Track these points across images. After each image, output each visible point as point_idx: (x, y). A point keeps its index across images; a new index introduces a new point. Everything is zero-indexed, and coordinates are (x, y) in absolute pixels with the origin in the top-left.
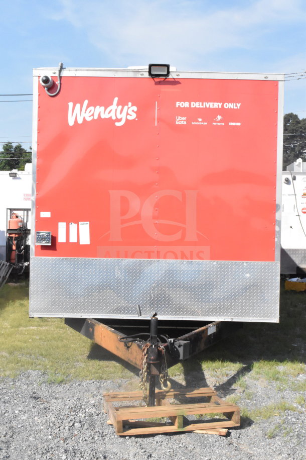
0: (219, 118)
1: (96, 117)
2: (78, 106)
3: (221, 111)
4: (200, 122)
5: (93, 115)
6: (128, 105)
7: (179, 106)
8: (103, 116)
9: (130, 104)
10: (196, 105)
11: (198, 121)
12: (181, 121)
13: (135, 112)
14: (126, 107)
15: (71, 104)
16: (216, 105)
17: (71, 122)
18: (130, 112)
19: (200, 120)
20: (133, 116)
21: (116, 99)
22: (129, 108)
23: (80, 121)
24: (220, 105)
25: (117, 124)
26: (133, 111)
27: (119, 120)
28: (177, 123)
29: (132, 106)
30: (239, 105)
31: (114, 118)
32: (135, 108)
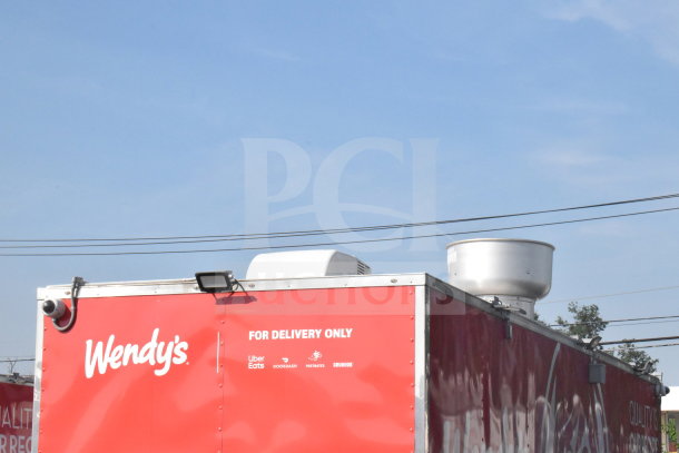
0: (317, 355)
1: (125, 363)
2: (100, 344)
3: (320, 343)
4: (286, 364)
5: (121, 359)
6: (173, 340)
7: (253, 338)
8: (136, 361)
9: (177, 338)
10: (280, 335)
11: (283, 363)
12: (256, 362)
13: (185, 352)
14: (171, 344)
15: (89, 343)
16: (313, 333)
17: (89, 373)
18: (177, 352)
19: (286, 360)
20: (182, 359)
21: (156, 332)
22: (175, 345)
23: (102, 370)
24: (319, 332)
25: (159, 373)
26: (182, 350)
27: (160, 366)
28: (250, 366)
29: (181, 340)
30: (349, 332)
31: (152, 363)
32: (185, 345)
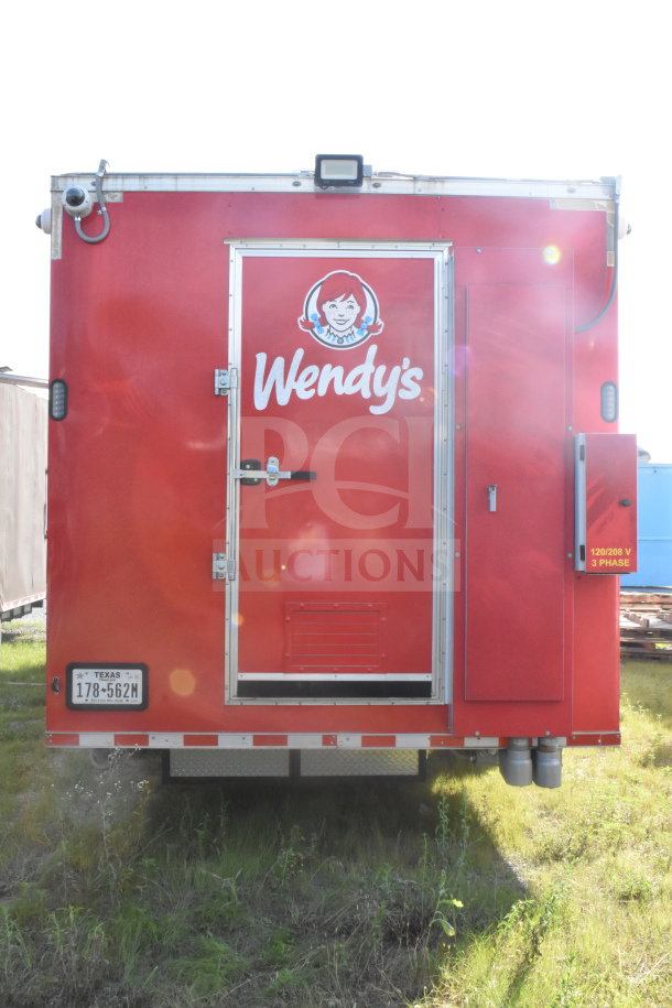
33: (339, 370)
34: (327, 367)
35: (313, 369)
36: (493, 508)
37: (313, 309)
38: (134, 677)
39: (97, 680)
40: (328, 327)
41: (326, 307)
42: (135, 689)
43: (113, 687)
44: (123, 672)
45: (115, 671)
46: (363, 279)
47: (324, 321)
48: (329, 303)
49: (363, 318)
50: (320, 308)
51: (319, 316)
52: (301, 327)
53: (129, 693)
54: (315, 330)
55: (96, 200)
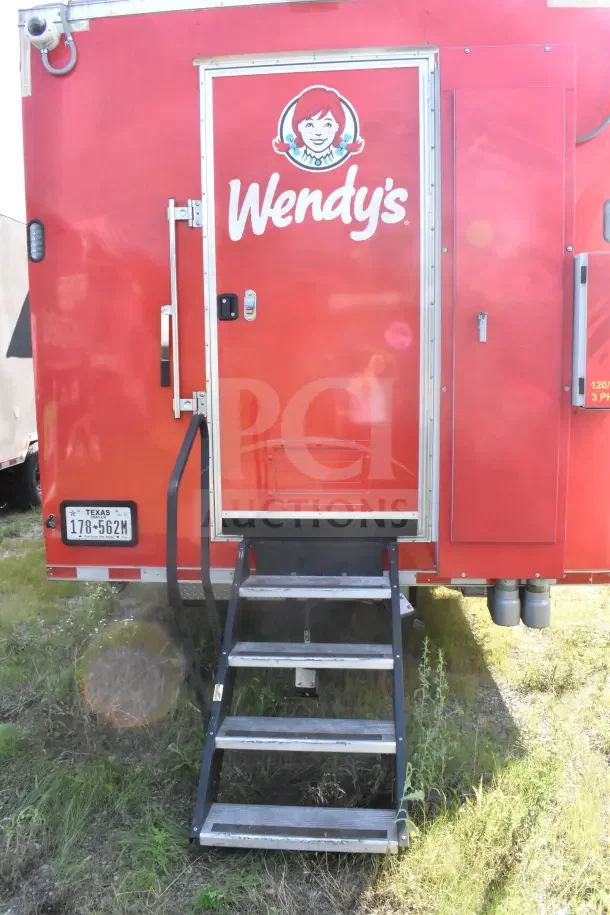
33: (318, 194)
34: (305, 191)
35: (290, 194)
36: (483, 337)
37: (288, 130)
38: (124, 514)
39: (89, 517)
40: (304, 148)
41: (302, 126)
42: (124, 526)
43: (104, 524)
44: (112, 509)
45: (105, 509)
46: (342, 94)
47: (300, 142)
48: (305, 122)
49: (342, 136)
50: (295, 127)
51: (295, 137)
52: (275, 149)
53: (119, 530)
54: (291, 152)
55: (62, 32)
